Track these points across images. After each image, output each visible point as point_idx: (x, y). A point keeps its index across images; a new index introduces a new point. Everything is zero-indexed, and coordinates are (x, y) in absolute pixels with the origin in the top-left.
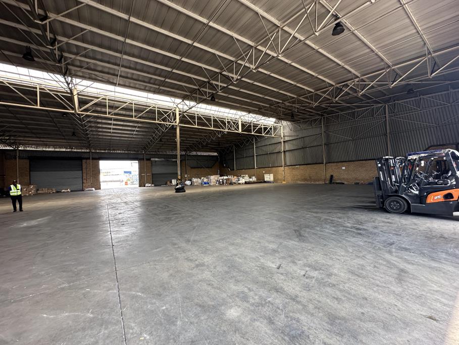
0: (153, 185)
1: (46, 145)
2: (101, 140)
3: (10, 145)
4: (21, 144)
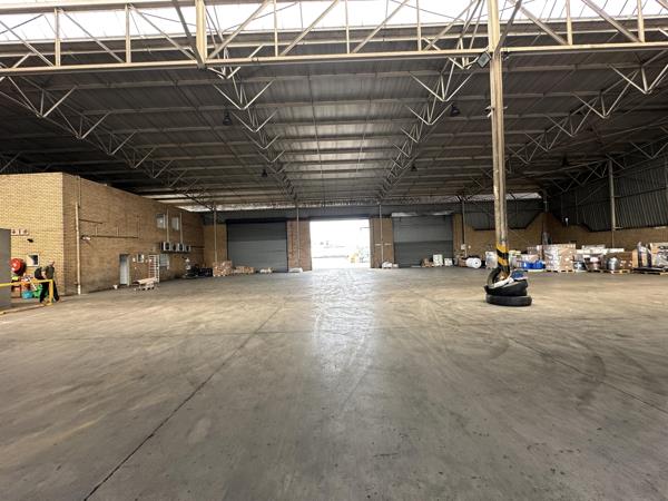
0: (396, 265)
1: (245, 202)
2: (308, 183)
3: (204, 204)
4: (218, 203)
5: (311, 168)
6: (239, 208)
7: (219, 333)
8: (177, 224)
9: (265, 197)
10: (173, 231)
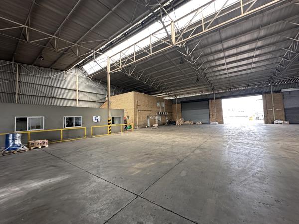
0: (286, 122)
1: (189, 93)
2: (220, 80)
3: (172, 96)
4: (178, 95)
5: (221, 73)
6: (186, 96)
7: (184, 146)
8: (163, 105)
9: (198, 90)
10: (162, 107)
